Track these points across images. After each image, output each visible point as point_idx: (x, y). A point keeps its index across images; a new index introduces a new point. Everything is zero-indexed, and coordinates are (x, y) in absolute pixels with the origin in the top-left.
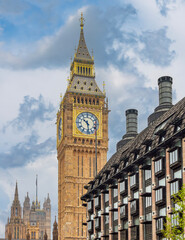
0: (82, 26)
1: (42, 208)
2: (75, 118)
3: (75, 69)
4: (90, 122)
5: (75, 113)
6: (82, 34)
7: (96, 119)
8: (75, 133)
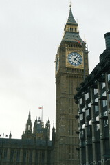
1: (45, 127)
2: (67, 56)
3: (67, 28)
5: (67, 53)
6: (71, 11)
8: (68, 65)
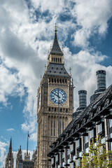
0: (56, 31)
2: (49, 92)
3: (50, 59)
4: (60, 95)
5: (50, 89)
6: (56, 36)
7: (65, 94)
8: (50, 103)
